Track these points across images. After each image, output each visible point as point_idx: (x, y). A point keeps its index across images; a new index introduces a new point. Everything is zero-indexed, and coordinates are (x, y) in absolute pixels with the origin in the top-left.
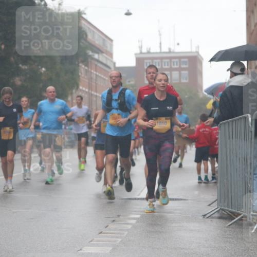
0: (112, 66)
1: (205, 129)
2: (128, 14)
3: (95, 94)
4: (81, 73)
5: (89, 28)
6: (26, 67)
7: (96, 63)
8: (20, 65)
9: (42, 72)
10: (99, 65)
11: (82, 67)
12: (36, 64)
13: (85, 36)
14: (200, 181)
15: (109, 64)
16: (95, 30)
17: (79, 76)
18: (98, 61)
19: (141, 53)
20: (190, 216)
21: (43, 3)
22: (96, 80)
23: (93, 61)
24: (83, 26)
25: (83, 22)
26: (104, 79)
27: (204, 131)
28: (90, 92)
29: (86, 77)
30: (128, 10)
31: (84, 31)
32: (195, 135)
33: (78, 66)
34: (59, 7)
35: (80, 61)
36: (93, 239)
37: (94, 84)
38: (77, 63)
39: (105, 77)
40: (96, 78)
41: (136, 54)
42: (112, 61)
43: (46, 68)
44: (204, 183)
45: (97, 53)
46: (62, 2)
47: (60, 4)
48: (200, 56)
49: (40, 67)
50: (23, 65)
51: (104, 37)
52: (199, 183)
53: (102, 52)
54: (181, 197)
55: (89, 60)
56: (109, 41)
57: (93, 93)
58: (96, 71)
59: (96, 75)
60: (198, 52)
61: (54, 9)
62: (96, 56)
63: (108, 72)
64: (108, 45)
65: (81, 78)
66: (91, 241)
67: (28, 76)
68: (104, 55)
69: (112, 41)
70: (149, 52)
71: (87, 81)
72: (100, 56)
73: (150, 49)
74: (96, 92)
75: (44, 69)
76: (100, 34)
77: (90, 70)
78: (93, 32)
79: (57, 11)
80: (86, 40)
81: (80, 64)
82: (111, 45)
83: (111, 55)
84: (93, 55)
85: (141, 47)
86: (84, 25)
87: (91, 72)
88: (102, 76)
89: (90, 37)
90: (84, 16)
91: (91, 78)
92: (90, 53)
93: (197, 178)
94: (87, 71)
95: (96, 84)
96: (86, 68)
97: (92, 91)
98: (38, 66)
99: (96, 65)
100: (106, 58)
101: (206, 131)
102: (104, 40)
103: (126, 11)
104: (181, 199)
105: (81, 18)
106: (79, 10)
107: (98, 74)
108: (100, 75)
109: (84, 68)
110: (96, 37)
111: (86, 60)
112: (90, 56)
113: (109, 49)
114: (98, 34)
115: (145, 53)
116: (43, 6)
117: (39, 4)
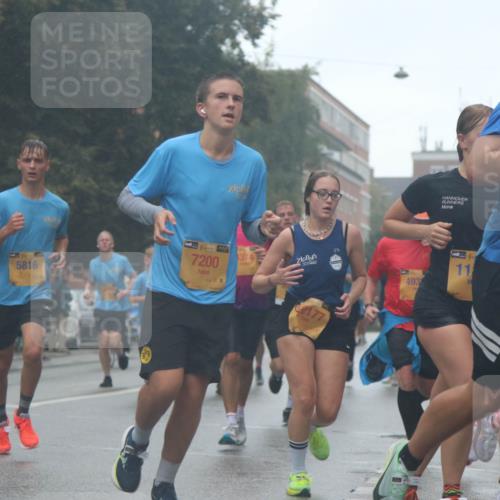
0: (366, 176)
2: (401, 75)
5: (324, 102)
7: (336, 169)
10: (342, 173)
13: (315, 117)
15: (361, 171)
16: (336, 107)
18: (340, 165)
19: (424, 151)
21: (236, 52)
23: (330, 166)
24: (312, 96)
25: (312, 89)
26: (352, 202)
30: (401, 69)
31: (313, 107)
33: (302, 174)
34: (267, 60)
35: (304, 164)
38: (298, 168)
39: (352, 198)
41: (414, 154)
42: (367, 167)
45: (339, 150)
46: (272, 51)
47: (268, 54)
51: (353, 121)
53: (348, 149)
55: (323, 163)
56: (361, 127)
61: (256, 63)
62: (336, 156)
63: (359, 188)
64: (361, 135)
68: (352, 153)
69: (367, 126)
70: (439, 151)
72: (345, 155)
73: (441, 144)
76: (345, 114)
78: (332, 108)
79: (262, 68)
80: (317, 125)
81: (305, 171)
82: (367, 135)
83: (365, 154)
84: (331, 154)
85: (424, 141)
86: (315, 95)
88: (347, 195)
89: (325, 118)
90: (314, 78)
92: (325, 150)
100: (356, 160)
102: (352, 124)
103: (397, 70)
105: (308, 82)
106: (306, 66)
110: (338, 118)
111: (317, 164)
112: (324, 155)
113: (361, 143)
114: (341, 115)
115: (431, 152)
116: (236, 58)
117: (229, 54)
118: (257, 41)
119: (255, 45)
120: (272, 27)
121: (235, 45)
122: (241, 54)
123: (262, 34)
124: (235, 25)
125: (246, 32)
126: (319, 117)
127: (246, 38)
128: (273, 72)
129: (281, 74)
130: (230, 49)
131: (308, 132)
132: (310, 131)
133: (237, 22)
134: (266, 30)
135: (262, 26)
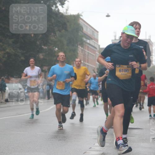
0: (97, 47)
1: (153, 86)
2: (108, 16)
3: (87, 64)
4: (79, 51)
5: (84, 24)
6: (46, 48)
7: (88, 45)
8: (43, 46)
9: (56, 50)
10: (90, 46)
11: (80, 48)
12: (52, 46)
13: (81, 29)
14: (151, 118)
15: (96, 46)
16: (88, 26)
17: (78, 53)
18: (89, 44)
19: (115, 40)
20: (145, 139)
21: (57, 9)
22: (88, 56)
23: (86, 44)
24: (80, 23)
25: (81, 21)
26: (93, 55)
27: (152, 87)
28: (84, 63)
29: (82, 54)
30: (108, 14)
31: (81, 26)
32: (147, 90)
33: (78, 47)
34: (66, 12)
35: (78, 44)
36: (86, 152)
37: (87, 58)
38: (76, 45)
39: (93, 54)
40: (88, 54)
41: (112, 40)
42: (98, 45)
43: (58, 48)
44: (153, 119)
45: (89, 39)
46: (68, 9)
47: (67, 10)
48: (151, 41)
49: (54, 48)
50: (44, 46)
52: (150, 119)
53: (92, 39)
54: (139, 127)
55: (84, 43)
56: (96, 32)
57: (86, 63)
58: (88, 50)
59: (88, 53)
60: (150, 40)
61: (63, 13)
62: (88, 41)
63: (95, 51)
64: (96, 35)
65: (79, 54)
66: (85, 153)
67: (47, 53)
68: (93, 40)
69: (98, 32)
71: (83, 56)
72: (91, 41)
74: (88, 63)
75: (57, 49)
76: (91, 28)
77: (84, 49)
78: (87, 27)
79: (65, 14)
80: (82, 32)
81: (79, 46)
82: (98, 35)
83: (97, 40)
84: (87, 41)
85: (115, 36)
86: (82, 22)
87: (85, 51)
88: (92, 53)
89: (85, 29)
90: (81, 17)
91: (85, 54)
92: (85, 39)
93: (149, 116)
94: (82, 50)
95: (88, 58)
96: (82, 48)
97: (85, 62)
98: (53, 47)
99: (88, 47)
100: (94, 43)
101: (153, 87)
102: (93, 31)
103: (107, 14)
104: (139, 129)
105: (79, 18)
106: (79, 14)
107: (89, 52)
108: (90, 53)
109: (81, 49)
110: (89, 29)
111: (82, 44)
112: (84, 41)
113: (96, 37)
114: (89, 28)
115: (117, 40)
116: (57, 11)
117: (55, 10)
118: (63, 6)
119: (63, 7)
121: (56, 7)
122: (58, 10)
123: (65, 4)
124: (56, 1)
125: (60, 3)
126: (83, 29)
127: (60, 5)
128: (68, 15)
129: (71, 16)
130: (55, 8)
131: (79, 34)
132: (80, 34)
134: (66, 2)
135: (65, 1)
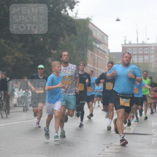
0: (107, 52)
2: (118, 20)
3: (97, 68)
4: (89, 56)
5: (94, 29)
6: (55, 52)
7: (98, 50)
8: (52, 51)
13: (91, 33)
16: (97, 30)
18: (99, 48)
19: (125, 44)
21: (66, 13)
23: (96, 49)
24: (90, 27)
25: (90, 25)
26: (103, 60)
29: (91, 58)
30: (118, 18)
33: (87, 51)
35: (88, 48)
37: (96, 63)
40: (98, 59)
41: (122, 45)
42: (107, 49)
46: (77, 13)
47: (76, 14)
55: (94, 48)
58: (98, 55)
59: (98, 57)
61: (72, 17)
62: (98, 46)
63: (105, 56)
64: (105, 39)
65: (88, 59)
67: (56, 57)
68: (103, 45)
69: (107, 36)
70: (130, 44)
72: (100, 45)
73: (131, 42)
77: (94, 54)
78: (97, 31)
79: (74, 18)
80: (92, 36)
82: (107, 39)
83: (107, 45)
84: (96, 45)
85: (125, 41)
87: (95, 56)
89: (94, 34)
90: (91, 21)
91: (95, 59)
92: (94, 44)
94: (92, 55)
96: (92, 53)
97: (95, 67)
100: (104, 47)
102: (103, 35)
106: (88, 18)
108: (100, 57)
109: (90, 53)
110: (98, 34)
111: (92, 48)
112: (94, 45)
113: (105, 41)
115: (127, 44)
116: (66, 15)
117: (64, 14)
118: (73, 10)
119: (72, 11)
120: (77, 5)
121: (66, 11)
122: (68, 14)
123: (74, 7)
124: (66, 5)
125: (69, 7)
126: (92, 33)
127: (69, 9)
128: (78, 19)
129: (81, 20)
130: (64, 12)
131: (89, 38)
132: (90, 38)
133: (66, 4)
135: (74, 5)
